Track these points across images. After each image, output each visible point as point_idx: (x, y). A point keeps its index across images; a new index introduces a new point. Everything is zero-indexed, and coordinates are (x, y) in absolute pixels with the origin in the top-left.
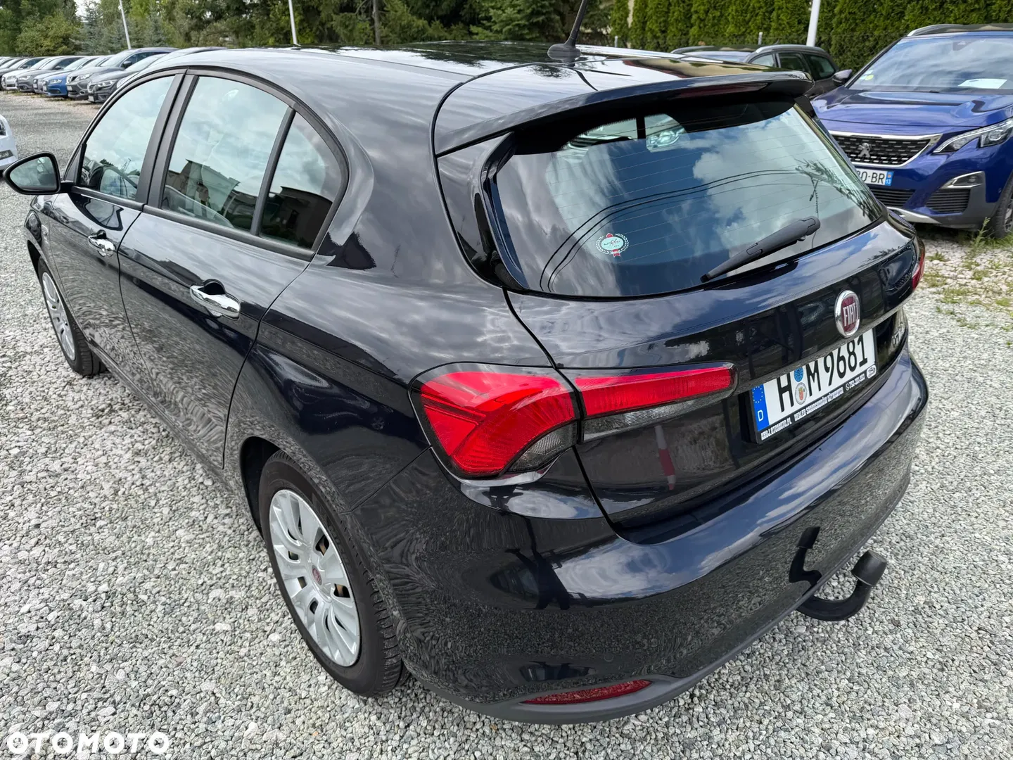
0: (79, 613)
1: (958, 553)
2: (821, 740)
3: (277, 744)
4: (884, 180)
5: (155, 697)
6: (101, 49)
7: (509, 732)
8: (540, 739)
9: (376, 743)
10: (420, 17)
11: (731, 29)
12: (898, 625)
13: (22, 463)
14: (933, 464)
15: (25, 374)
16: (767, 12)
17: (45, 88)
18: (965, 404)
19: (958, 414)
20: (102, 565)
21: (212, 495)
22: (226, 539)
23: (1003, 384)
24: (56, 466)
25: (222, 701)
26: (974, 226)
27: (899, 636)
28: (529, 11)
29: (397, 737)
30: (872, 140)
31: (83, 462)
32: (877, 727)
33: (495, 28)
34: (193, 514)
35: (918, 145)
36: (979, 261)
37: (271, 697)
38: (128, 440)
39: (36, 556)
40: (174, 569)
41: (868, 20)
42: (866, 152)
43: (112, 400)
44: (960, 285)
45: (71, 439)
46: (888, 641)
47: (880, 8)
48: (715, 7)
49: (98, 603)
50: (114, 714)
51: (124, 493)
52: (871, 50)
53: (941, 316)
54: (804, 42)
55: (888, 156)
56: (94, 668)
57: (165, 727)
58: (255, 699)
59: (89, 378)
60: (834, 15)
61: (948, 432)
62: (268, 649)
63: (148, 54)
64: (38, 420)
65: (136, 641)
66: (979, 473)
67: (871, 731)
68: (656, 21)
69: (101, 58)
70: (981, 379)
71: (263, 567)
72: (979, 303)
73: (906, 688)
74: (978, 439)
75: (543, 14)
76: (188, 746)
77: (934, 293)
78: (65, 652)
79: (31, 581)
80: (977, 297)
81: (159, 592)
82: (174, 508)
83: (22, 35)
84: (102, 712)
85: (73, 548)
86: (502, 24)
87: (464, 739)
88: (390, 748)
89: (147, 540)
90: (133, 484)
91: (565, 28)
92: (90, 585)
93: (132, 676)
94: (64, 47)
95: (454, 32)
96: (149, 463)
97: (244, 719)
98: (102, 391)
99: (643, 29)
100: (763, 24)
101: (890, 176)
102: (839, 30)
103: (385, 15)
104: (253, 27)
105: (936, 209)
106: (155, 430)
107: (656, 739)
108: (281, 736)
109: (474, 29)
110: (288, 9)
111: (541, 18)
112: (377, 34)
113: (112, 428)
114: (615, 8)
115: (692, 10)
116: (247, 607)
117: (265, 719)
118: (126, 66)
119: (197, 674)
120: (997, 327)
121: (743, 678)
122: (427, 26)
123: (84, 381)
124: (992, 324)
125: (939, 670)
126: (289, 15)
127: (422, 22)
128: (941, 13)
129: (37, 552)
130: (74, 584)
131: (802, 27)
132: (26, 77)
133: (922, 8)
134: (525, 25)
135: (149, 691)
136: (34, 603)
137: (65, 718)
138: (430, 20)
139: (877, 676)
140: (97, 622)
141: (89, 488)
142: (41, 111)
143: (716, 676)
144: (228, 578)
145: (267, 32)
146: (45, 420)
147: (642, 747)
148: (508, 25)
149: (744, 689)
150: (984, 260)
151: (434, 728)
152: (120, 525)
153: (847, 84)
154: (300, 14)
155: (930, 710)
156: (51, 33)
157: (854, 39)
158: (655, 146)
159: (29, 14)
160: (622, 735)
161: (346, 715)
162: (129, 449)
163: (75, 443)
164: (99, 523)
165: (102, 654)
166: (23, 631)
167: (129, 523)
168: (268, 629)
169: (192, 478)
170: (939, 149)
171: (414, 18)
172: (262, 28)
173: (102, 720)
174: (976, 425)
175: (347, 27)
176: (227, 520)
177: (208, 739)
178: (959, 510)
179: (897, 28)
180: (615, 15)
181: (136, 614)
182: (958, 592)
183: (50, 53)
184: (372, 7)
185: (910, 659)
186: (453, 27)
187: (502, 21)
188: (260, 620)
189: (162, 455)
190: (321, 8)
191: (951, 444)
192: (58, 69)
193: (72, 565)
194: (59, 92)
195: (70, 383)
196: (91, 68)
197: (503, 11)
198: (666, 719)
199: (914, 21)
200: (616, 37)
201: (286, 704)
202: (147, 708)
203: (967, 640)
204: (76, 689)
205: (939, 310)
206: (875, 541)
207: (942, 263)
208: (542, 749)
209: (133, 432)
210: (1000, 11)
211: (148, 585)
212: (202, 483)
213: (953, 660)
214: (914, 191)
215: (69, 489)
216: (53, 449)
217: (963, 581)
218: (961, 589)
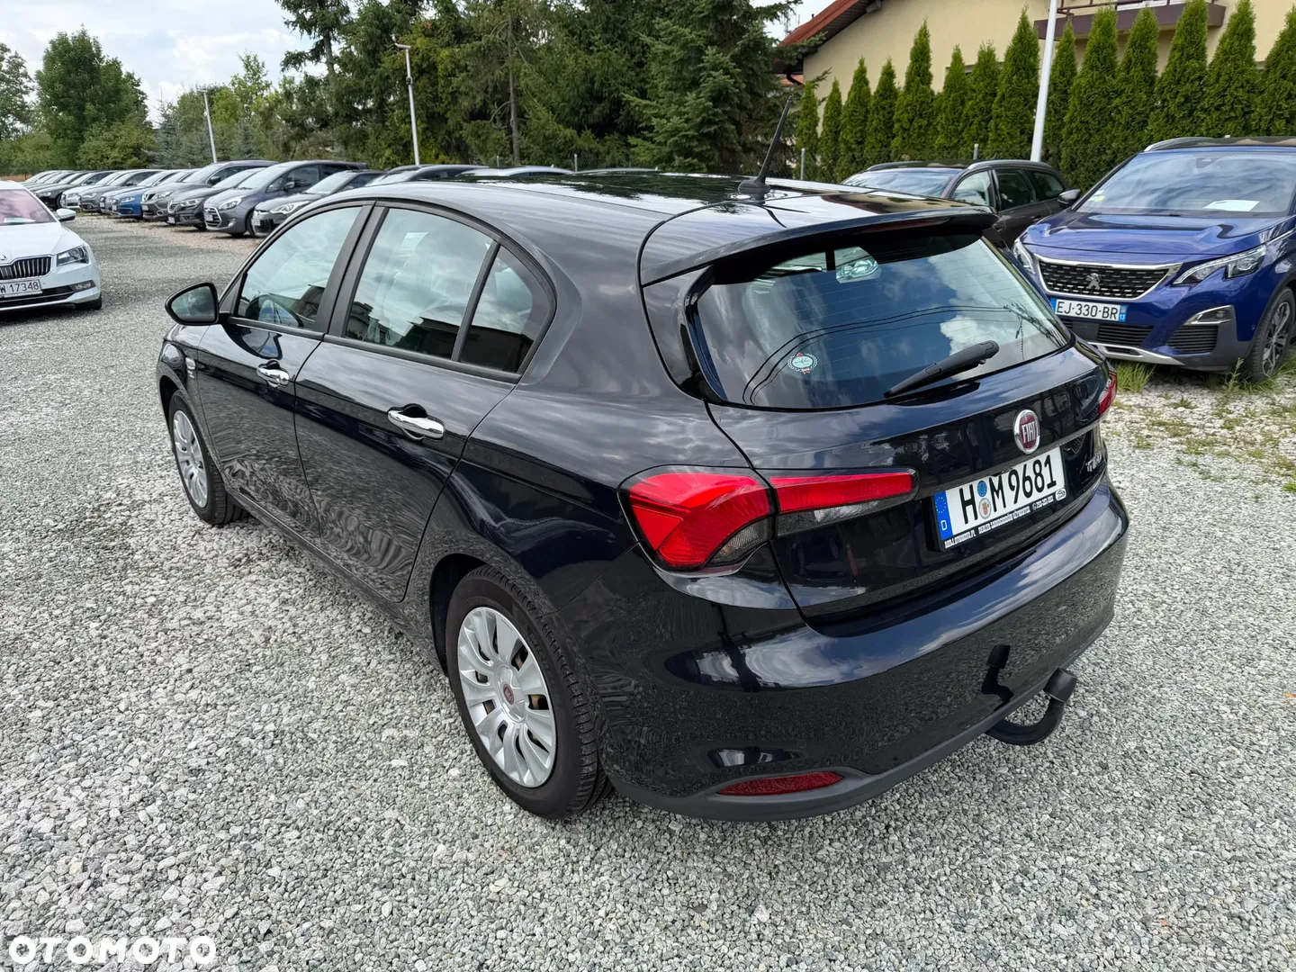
0: (249, 749)
1: (1176, 703)
2: (1018, 866)
3: (468, 864)
4: (1117, 315)
5: (339, 823)
6: (179, 161)
7: (701, 856)
8: (732, 862)
9: (567, 864)
10: (567, 126)
11: (940, 140)
12: (1105, 767)
13: (160, 612)
14: (1157, 618)
15: (147, 523)
16: (983, 120)
17: (115, 208)
18: (1199, 559)
19: (1189, 569)
20: (265, 707)
21: (373, 642)
22: (393, 683)
23: (1244, 539)
24: (198, 614)
25: (407, 828)
26: (1226, 368)
27: (1106, 776)
28: (698, 120)
29: (588, 858)
30: (1101, 270)
31: (227, 610)
32: (1077, 856)
33: (659, 139)
34: (355, 659)
35: (1154, 275)
36: (1232, 409)
37: (457, 823)
38: (272, 590)
39: (194, 697)
40: (342, 711)
41: (1103, 130)
42: (1095, 283)
43: (248, 549)
44: (1207, 434)
45: (210, 588)
46: (1094, 781)
47: (1118, 116)
48: (921, 115)
49: (268, 741)
50: (299, 838)
51: (276, 641)
52: (1109, 165)
53: (1180, 468)
54: (1028, 157)
55: (1120, 288)
56: (272, 797)
57: (352, 849)
58: (441, 826)
59: (219, 528)
60: (1063, 125)
61: (1177, 587)
62: (449, 783)
63: (240, 169)
64: (171, 569)
65: (311, 775)
66: (1207, 627)
67: (1070, 859)
68: (851, 131)
69: (182, 172)
70: (1220, 534)
71: (435, 709)
72: (1228, 454)
73: (1110, 823)
74: (1210, 594)
75: (715, 123)
76: (377, 865)
77: (1176, 443)
78: (241, 783)
79: (193, 721)
80: (1225, 447)
81: (328, 731)
82: (333, 654)
83: (85, 145)
84: (287, 835)
85: (231, 691)
86: (666, 135)
87: (656, 860)
88: (581, 868)
89: (309, 684)
90: (284, 632)
91: (742, 138)
92: (255, 724)
93: (313, 805)
94: (135, 159)
95: (608, 143)
96: (299, 612)
97: (432, 842)
98: (236, 541)
99: (836, 140)
100: (978, 134)
101: (1124, 311)
102: (1070, 142)
103: (525, 124)
104: (366, 136)
105: (1178, 348)
106: (300, 580)
107: (850, 863)
108: (471, 856)
109: (632, 140)
110: (410, 116)
111: (713, 129)
112: (515, 145)
113: (254, 577)
114: (802, 115)
115: (894, 117)
116: (422, 745)
117: (453, 841)
118: (213, 182)
119: (378, 804)
120: (1245, 480)
121: (940, 812)
122: (576, 136)
123: (214, 530)
124: (1240, 477)
125: (1146, 807)
126: (411, 123)
127: (570, 132)
128: (1191, 122)
129: (194, 694)
130: (239, 724)
131: (1025, 138)
132: (90, 194)
133: (1167, 116)
134: (693, 137)
135: (332, 818)
136: (199, 740)
137: (250, 840)
138: (579, 129)
139: (1080, 812)
140: (269, 759)
141: (237, 636)
142: (111, 235)
143: (913, 811)
144: (400, 718)
145: (383, 143)
146: (178, 569)
147: (836, 870)
148: (674, 136)
149: (941, 821)
150: (1237, 407)
151: (625, 851)
152: (276, 671)
153: (1073, 207)
154: (423, 122)
155: (1134, 842)
156: (119, 143)
157: (1088, 151)
158: (850, 278)
159: (94, 120)
160: (815, 859)
161: (535, 839)
162: (275, 598)
163: (216, 592)
164: (255, 669)
165: (278, 786)
166: (194, 765)
167: (287, 669)
168: (447, 765)
169: (348, 627)
170: (1180, 280)
171: (561, 126)
172: (377, 138)
173: (288, 843)
174: (1210, 580)
175: (479, 136)
176: (391, 666)
177: (397, 859)
178: (1182, 663)
179: (1139, 139)
180: (801, 124)
181: (308, 751)
182: (1172, 738)
183: (118, 166)
184: (510, 113)
185: (1115, 798)
186: (607, 137)
187: (666, 131)
188: (437, 757)
189: (313, 604)
190: (448, 115)
191: (1178, 599)
192: (129, 185)
193: (233, 708)
194: (132, 213)
195: (198, 532)
196: (171, 183)
197: (668, 120)
198: (861, 846)
199: (1159, 131)
200: (803, 150)
201: (472, 830)
202: (331, 832)
203: (1178, 781)
204: (257, 816)
205: (1179, 462)
206: (1087, 691)
207: (1188, 411)
208: (735, 870)
209: (277, 581)
210: (1260, 120)
211: (316, 725)
212: (360, 631)
213: (1161, 799)
214: (1152, 327)
215: (217, 636)
216: (193, 597)
217: (1179, 729)
218: (1175, 736)
